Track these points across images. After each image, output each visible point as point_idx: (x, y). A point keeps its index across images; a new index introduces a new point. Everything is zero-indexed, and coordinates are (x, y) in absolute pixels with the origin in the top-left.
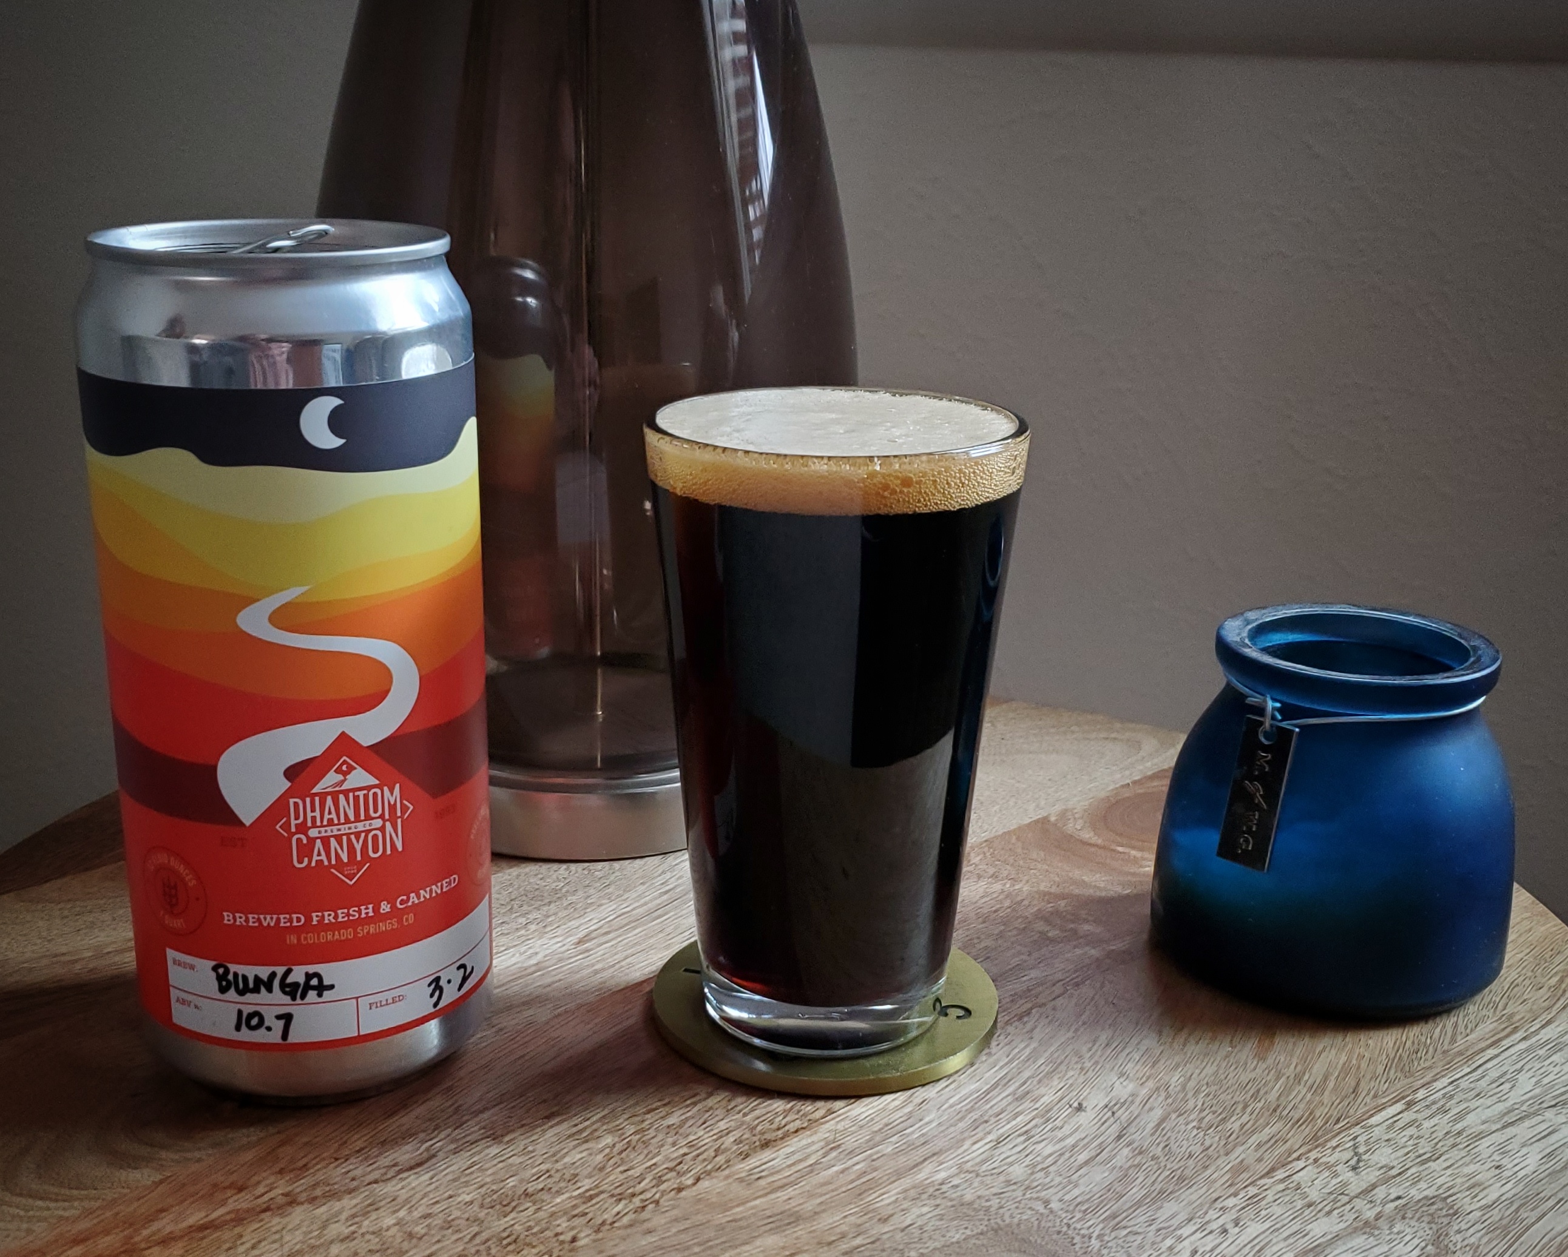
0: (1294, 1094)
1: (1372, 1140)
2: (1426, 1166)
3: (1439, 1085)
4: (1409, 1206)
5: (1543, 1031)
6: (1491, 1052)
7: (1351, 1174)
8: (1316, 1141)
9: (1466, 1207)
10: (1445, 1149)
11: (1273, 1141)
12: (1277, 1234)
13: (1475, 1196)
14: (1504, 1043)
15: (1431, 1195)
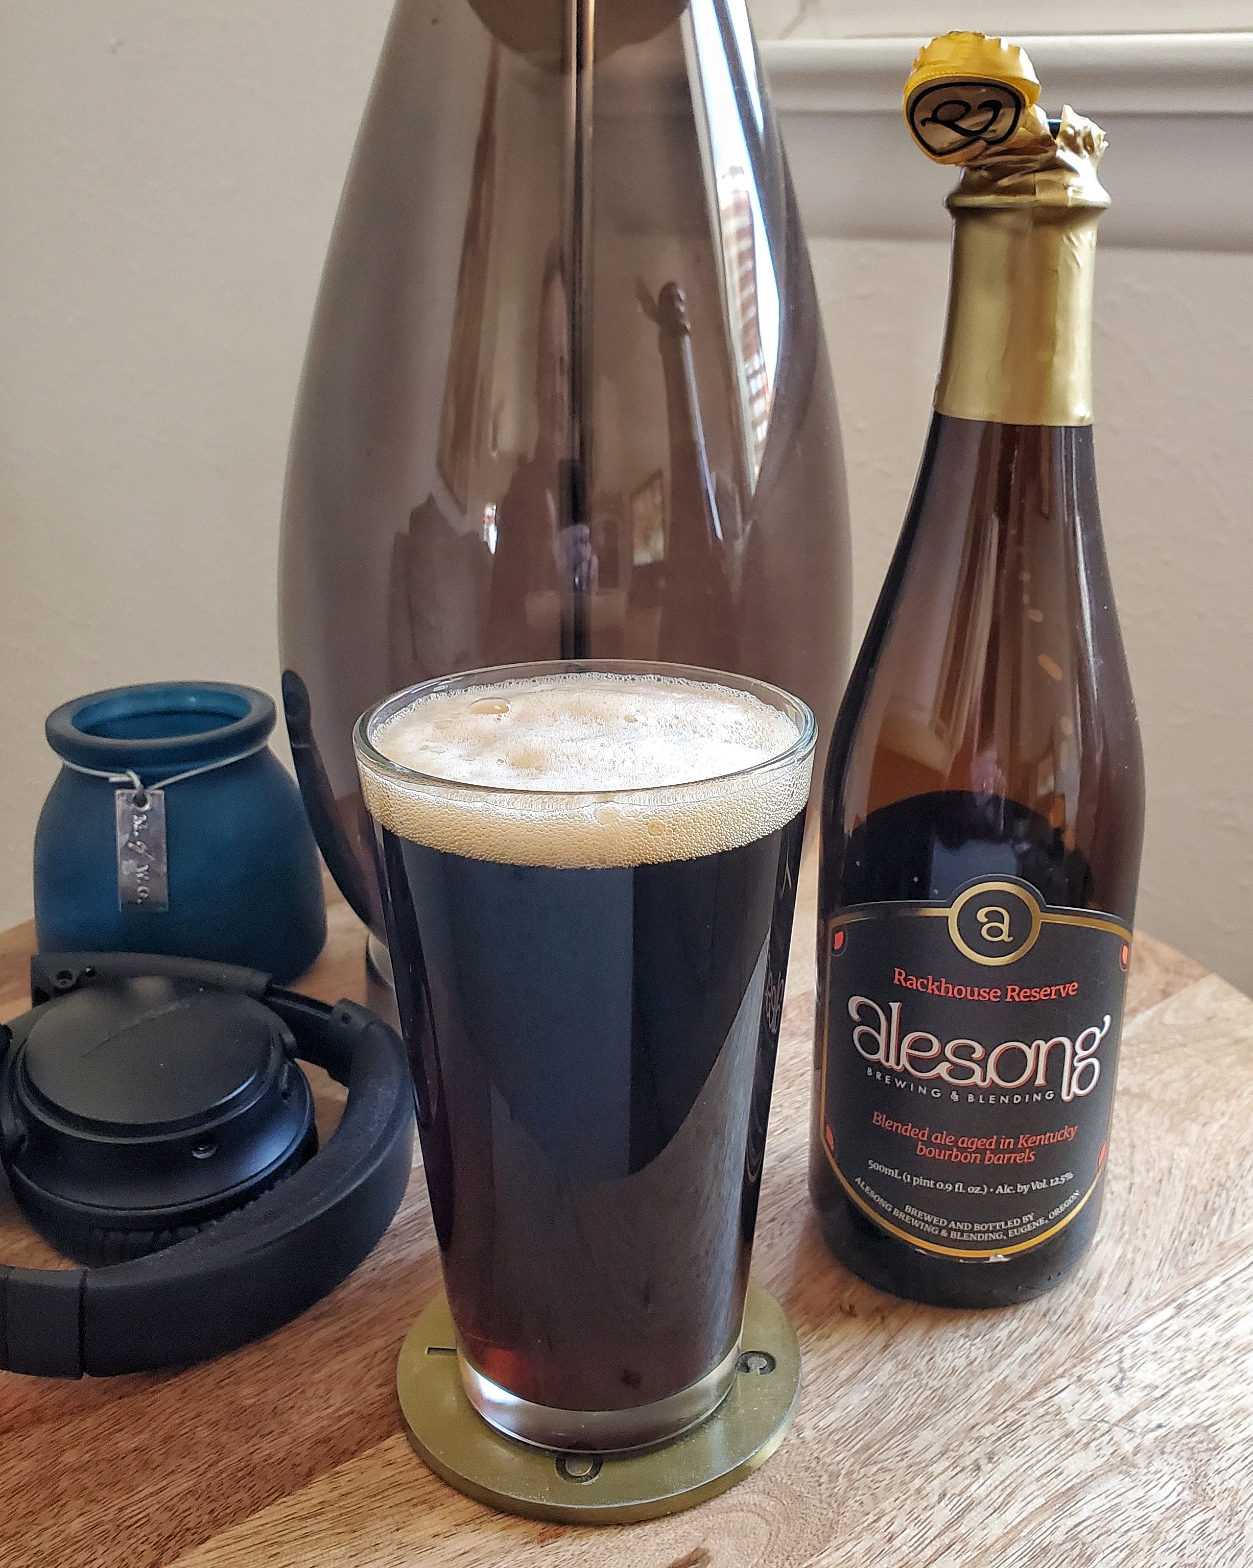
1: (1139, 1353)
2: (1191, 1386)
3: (1212, 1284)
4: (1170, 1436)
7: (1114, 1395)
8: (1081, 1355)
9: (1227, 1439)
10: (1212, 1364)
11: (1039, 1353)
13: (1239, 1425)
15: (1193, 1423)
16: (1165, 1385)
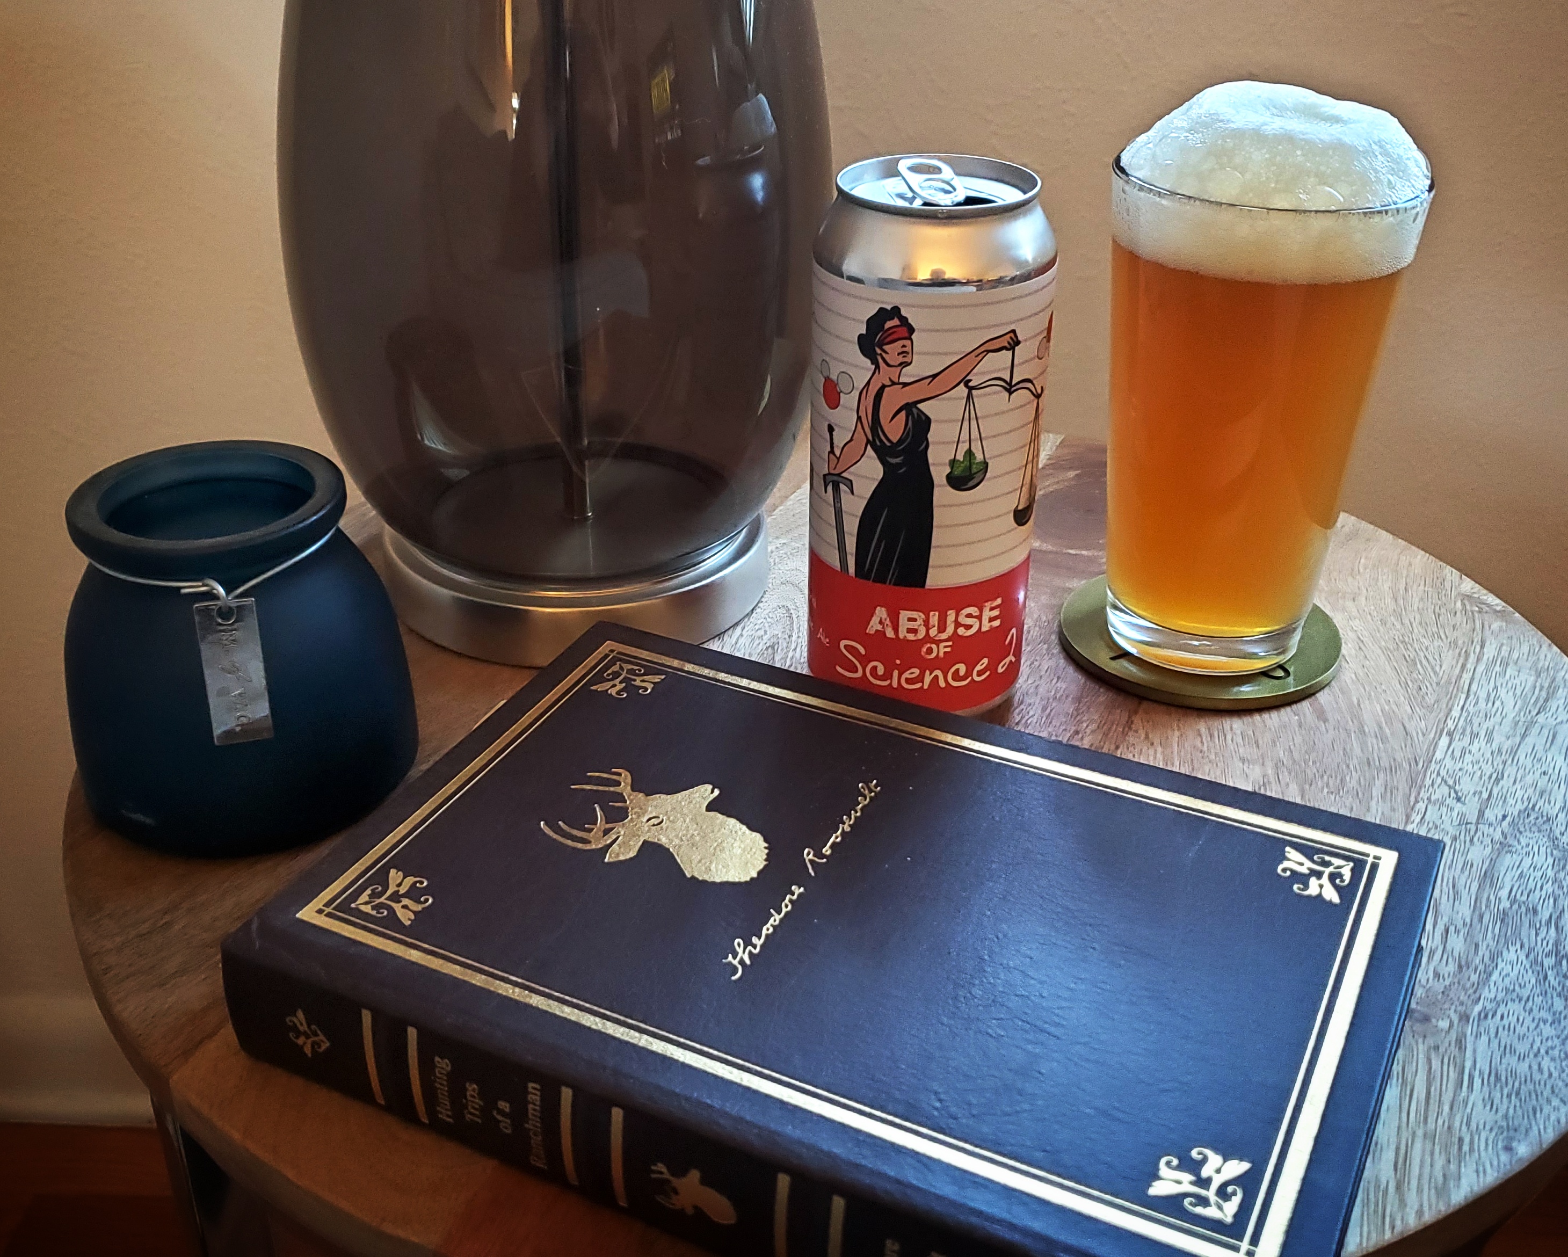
0: (1370, 745)
1: (1451, 772)
2: (1500, 786)
3: (1456, 712)
4: (1516, 821)
5: (1485, 650)
6: (1466, 677)
7: (1459, 805)
8: (1414, 782)
9: (1550, 812)
10: (1501, 767)
11: (1389, 791)
12: (1453, 869)
13: (1549, 802)
14: (1469, 666)
15: (1522, 808)
16: (1485, 788)
